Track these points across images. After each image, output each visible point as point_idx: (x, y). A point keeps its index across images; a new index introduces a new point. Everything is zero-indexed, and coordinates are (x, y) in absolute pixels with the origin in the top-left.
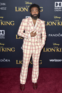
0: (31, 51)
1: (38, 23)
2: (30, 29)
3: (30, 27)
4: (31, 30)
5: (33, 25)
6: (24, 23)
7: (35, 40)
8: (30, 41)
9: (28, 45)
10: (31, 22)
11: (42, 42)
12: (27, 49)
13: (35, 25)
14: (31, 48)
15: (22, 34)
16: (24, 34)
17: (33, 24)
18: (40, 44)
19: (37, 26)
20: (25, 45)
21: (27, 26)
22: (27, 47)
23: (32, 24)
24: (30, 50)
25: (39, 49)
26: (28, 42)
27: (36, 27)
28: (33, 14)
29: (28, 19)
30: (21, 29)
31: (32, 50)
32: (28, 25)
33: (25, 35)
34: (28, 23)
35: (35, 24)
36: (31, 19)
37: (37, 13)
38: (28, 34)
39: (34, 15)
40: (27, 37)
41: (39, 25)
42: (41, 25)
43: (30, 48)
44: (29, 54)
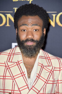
1: (42, 67)
2: (13, 86)
3: (13, 78)
5: (22, 74)
10: (18, 63)
19: (39, 76)
23: (20, 68)
27: (36, 81)
29: (10, 55)
32: (8, 74)
34: (8, 68)
35: (30, 69)
36: (18, 54)
37: (37, 36)
41: (45, 74)
42: (52, 72)
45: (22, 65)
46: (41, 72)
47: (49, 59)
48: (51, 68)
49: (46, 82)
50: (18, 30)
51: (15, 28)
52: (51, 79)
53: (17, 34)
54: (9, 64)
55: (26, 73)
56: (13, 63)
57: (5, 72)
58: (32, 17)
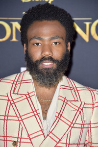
1: (65, 102)
4: (25, 135)
10: (28, 96)
13: (45, 112)
17: (38, 106)
28: (37, 55)
29: (15, 83)
32: (12, 113)
34: (11, 103)
39: (43, 59)
42: (80, 110)
47: (76, 90)
49: (72, 126)
52: (79, 121)
56: (20, 96)
57: (7, 109)
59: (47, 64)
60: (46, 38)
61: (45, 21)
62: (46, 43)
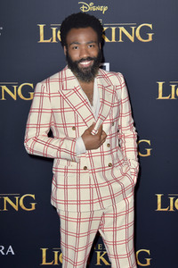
0: (96, 206)
1: (104, 88)
2: (76, 118)
3: (75, 109)
6: (46, 100)
7: (103, 161)
8: (85, 168)
9: (78, 187)
10: (75, 90)
11: (125, 159)
12: (79, 202)
13: (91, 99)
14: (95, 197)
15: (47, 144)
16: (55, 142)
17: (85, 97)
18: (121, 170)
19: (103, 101)
20: (66, 187)
21: (62, 110)
22: (79, 195)
23: (80, 96)
24: (91, 202)
25: (123, 191)
26: (78, 172)
27: (102, 108)
28: (76, 56)
30: (38, 126)
31: (100, 200)
32: (66, 105)
33: (59, 149)
34: (63, 98)
36: (70, 78)
38: (74, 140)
40: (73, 154)
43: (91, 194)
44: (91, 219)
45: (81, 91)
46: (103, 95)
48: (112, 88)
50: (67, 48)
51: (63, 45)
53: (67, 53)
54: (65, 92)
55: (88, 101)
56: (69, 91)
57: (62, 103)
58: (85, 29)
59: (85, 64)
60: (84, 42)
61: (81, 29)
62: (84, 48)
